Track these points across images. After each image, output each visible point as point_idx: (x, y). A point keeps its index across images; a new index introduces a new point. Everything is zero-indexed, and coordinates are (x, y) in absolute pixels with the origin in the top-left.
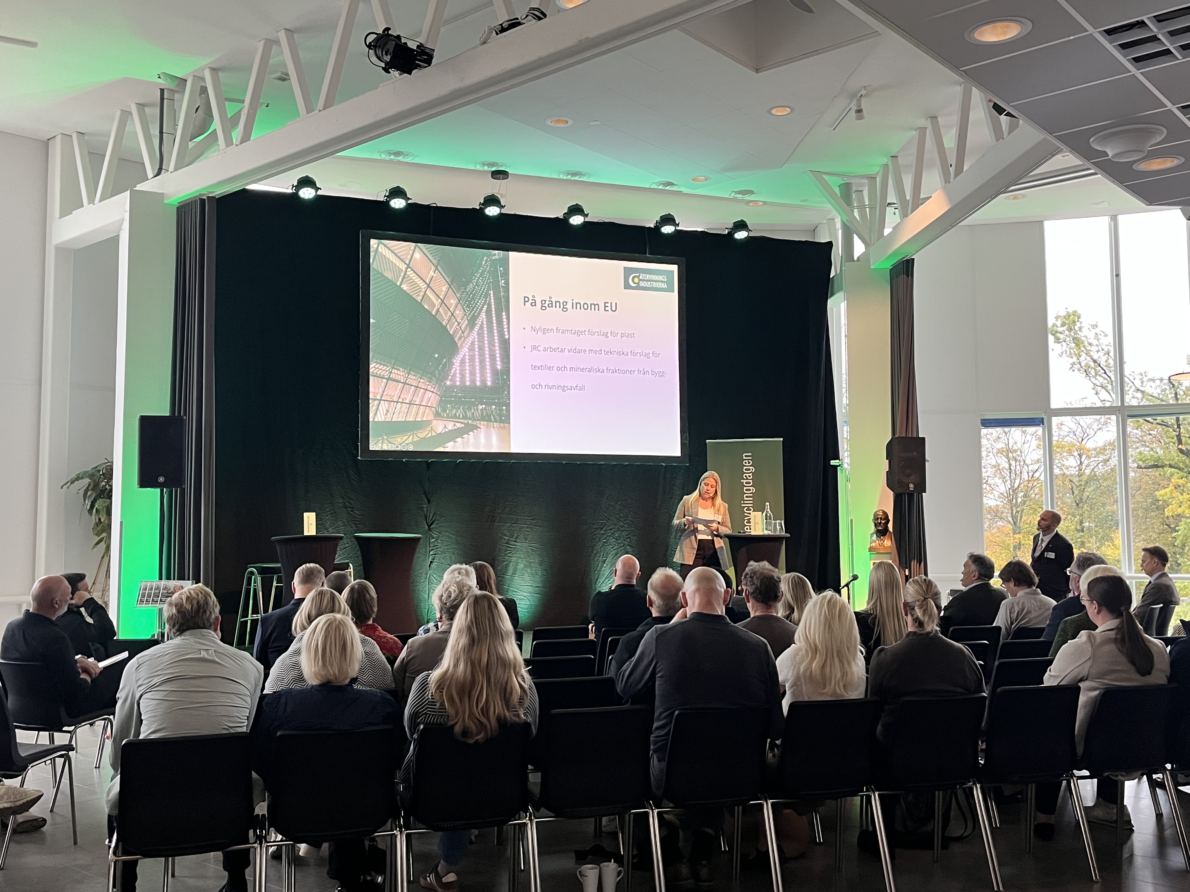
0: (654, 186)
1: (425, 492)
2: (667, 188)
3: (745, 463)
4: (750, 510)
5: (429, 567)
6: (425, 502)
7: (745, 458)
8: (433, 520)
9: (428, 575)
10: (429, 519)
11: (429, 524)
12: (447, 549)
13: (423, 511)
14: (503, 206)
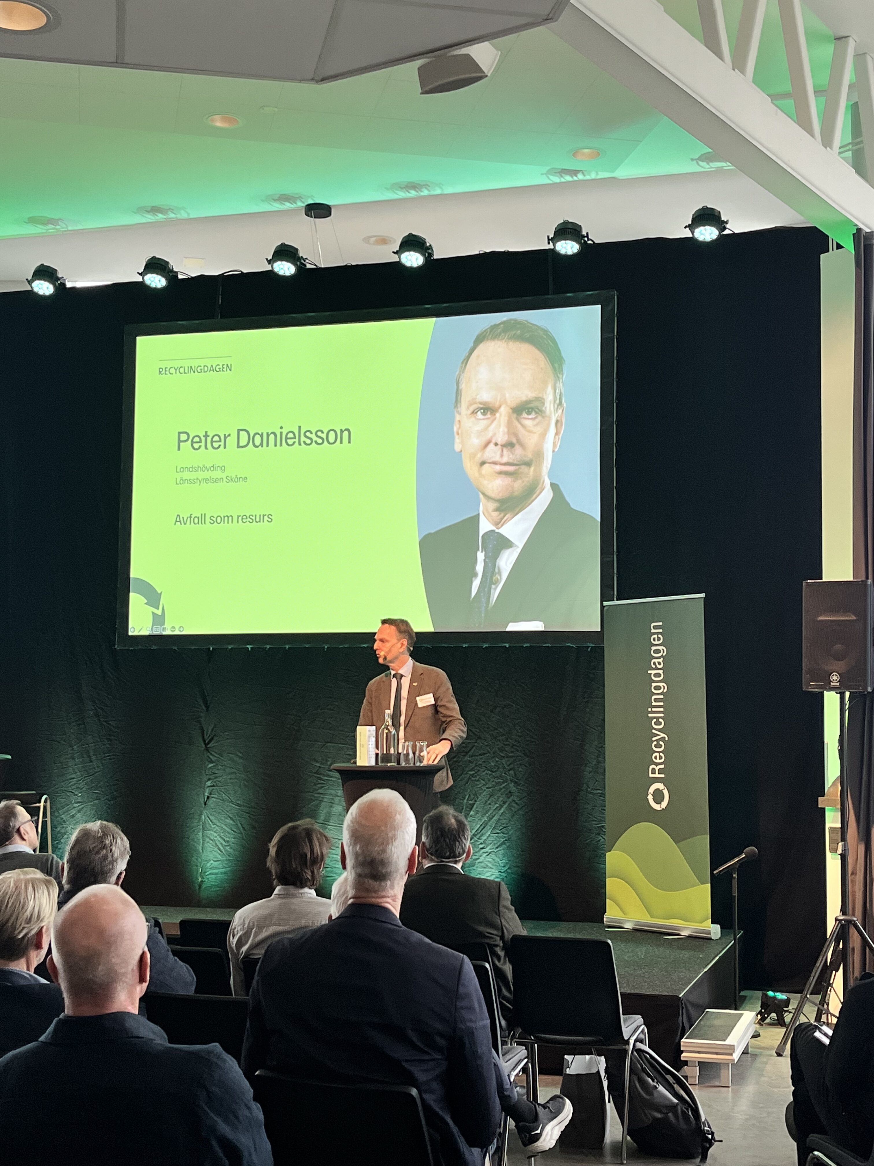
1: (203, 694)
2: (580, 178)
3: (654, 639)
4: (660, 724)
5: (205, 804)
6: (203, 709)
7: (653, 631)
8: (212, 735)
9: (203, 817)
10: (207, 734)
11: (207, 742)
12: (230, 779)
13: (200, 722)
14: (304, 257)
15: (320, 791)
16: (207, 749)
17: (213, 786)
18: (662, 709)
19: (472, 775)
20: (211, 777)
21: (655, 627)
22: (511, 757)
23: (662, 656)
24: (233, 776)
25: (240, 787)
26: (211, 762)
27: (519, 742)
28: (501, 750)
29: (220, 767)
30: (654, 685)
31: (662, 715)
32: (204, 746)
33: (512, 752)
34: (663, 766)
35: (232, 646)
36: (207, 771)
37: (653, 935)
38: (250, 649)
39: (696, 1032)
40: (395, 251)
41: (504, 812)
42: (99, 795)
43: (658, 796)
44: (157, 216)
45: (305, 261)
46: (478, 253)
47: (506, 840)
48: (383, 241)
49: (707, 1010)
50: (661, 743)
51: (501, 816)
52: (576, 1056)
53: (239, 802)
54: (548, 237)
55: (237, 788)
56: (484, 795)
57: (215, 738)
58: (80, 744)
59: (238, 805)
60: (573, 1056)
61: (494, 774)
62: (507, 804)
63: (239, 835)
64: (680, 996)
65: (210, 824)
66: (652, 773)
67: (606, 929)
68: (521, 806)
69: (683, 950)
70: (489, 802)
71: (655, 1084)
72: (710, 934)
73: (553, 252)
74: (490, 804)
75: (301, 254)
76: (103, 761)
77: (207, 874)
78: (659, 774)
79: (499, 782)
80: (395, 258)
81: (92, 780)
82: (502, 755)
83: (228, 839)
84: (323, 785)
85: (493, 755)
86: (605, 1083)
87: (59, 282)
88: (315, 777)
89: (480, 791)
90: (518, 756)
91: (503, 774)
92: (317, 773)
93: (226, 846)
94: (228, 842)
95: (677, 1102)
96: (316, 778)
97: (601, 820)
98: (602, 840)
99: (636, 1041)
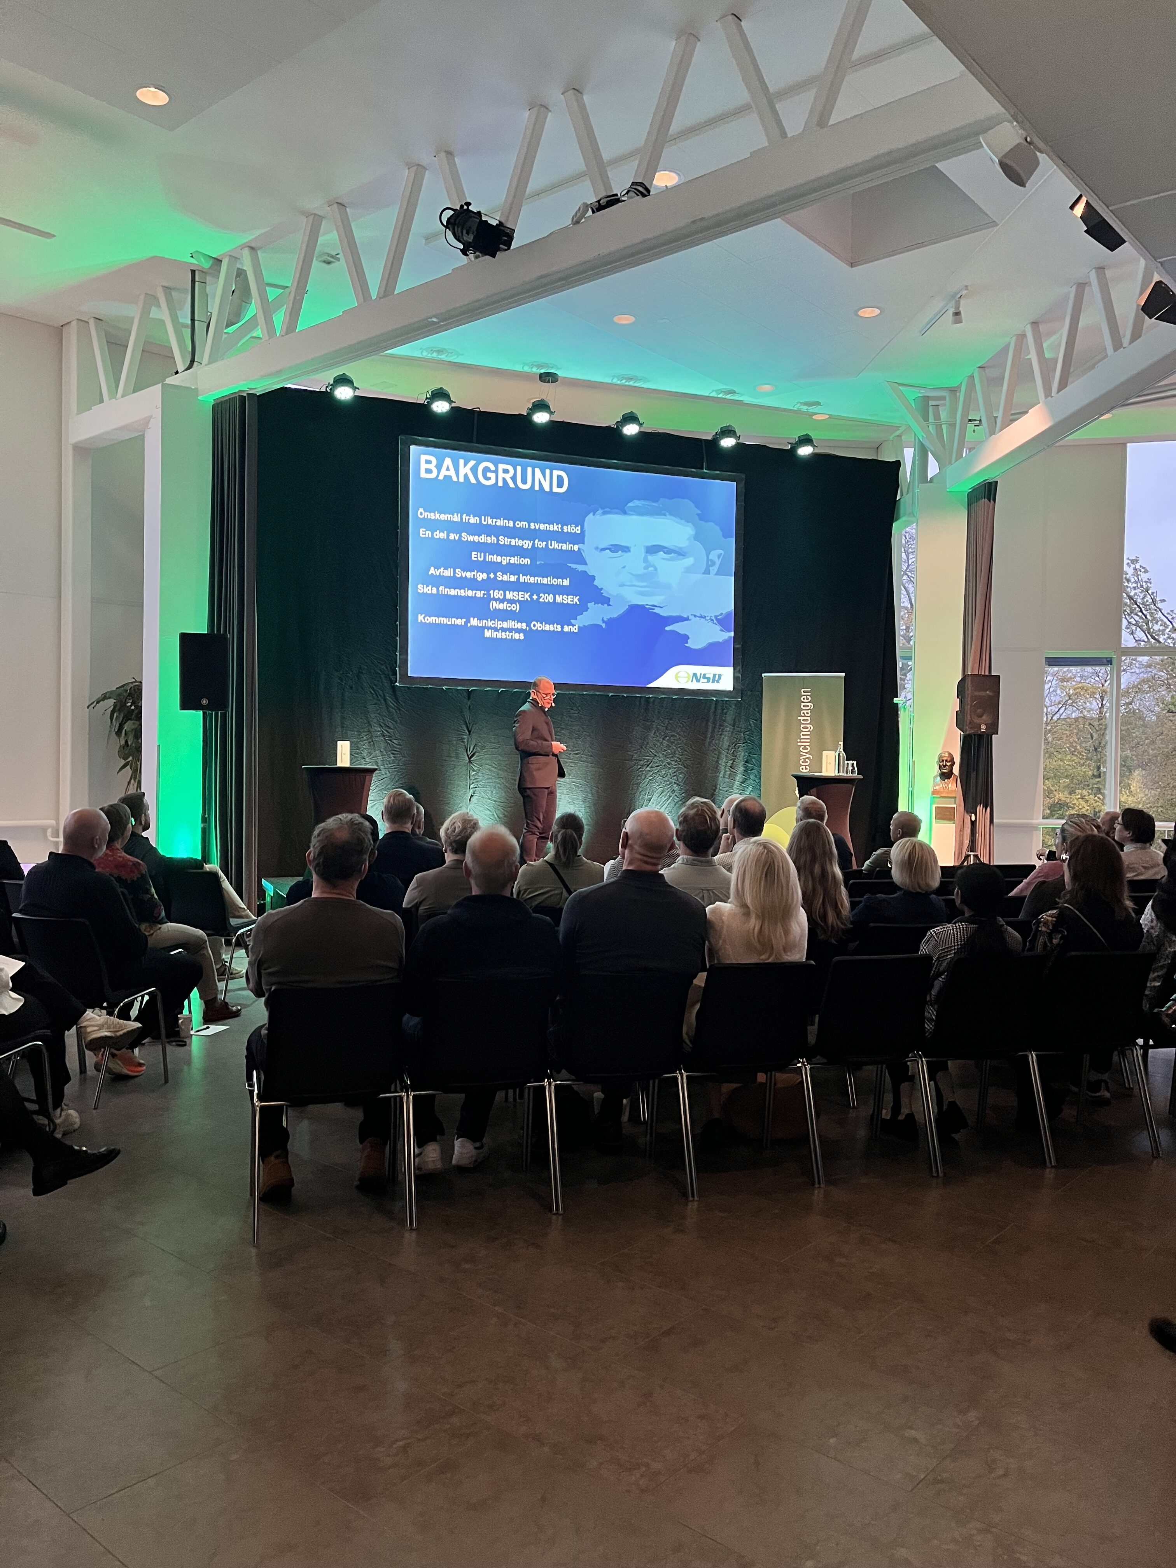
0: (714, 394)
1: (466, 722)
2: (728, 397)
3: (804, 699)
4: (807, 749)
5: (468, 800)
6: (466, 733)
7: (803, 694)
8: (474, 752)
10: (469, 751)
11: (470, 756)
12: (487, 783)
13: (464, 742)
16: (470, 762)
17: (475, 788)
18: (809, 741)
20: (474, 781)
21: (805, 692)
23: (810, 709)
24: (490, 780)
25: (495, 788)
26: (474, 771)
27: (680, 758)
28: (670, 763)
29: (480, 774)
30: (802, 726)
31: (809, 744)
32: (467, 758)
35: (489, 688)
36: (470, 777)
40: (619, 421)
44: (435, 355)
50: (807, 760)
53: (495, 799)
54: (714, 433)
55: (492, 789)
56: (658, 792)
57: (477, 754)
59: (494, 801)
61: (665, 779)
62: (671, 798)
70: (661, 796)
75: (552, 409)
82: (670, 767)
85: (664, 767)
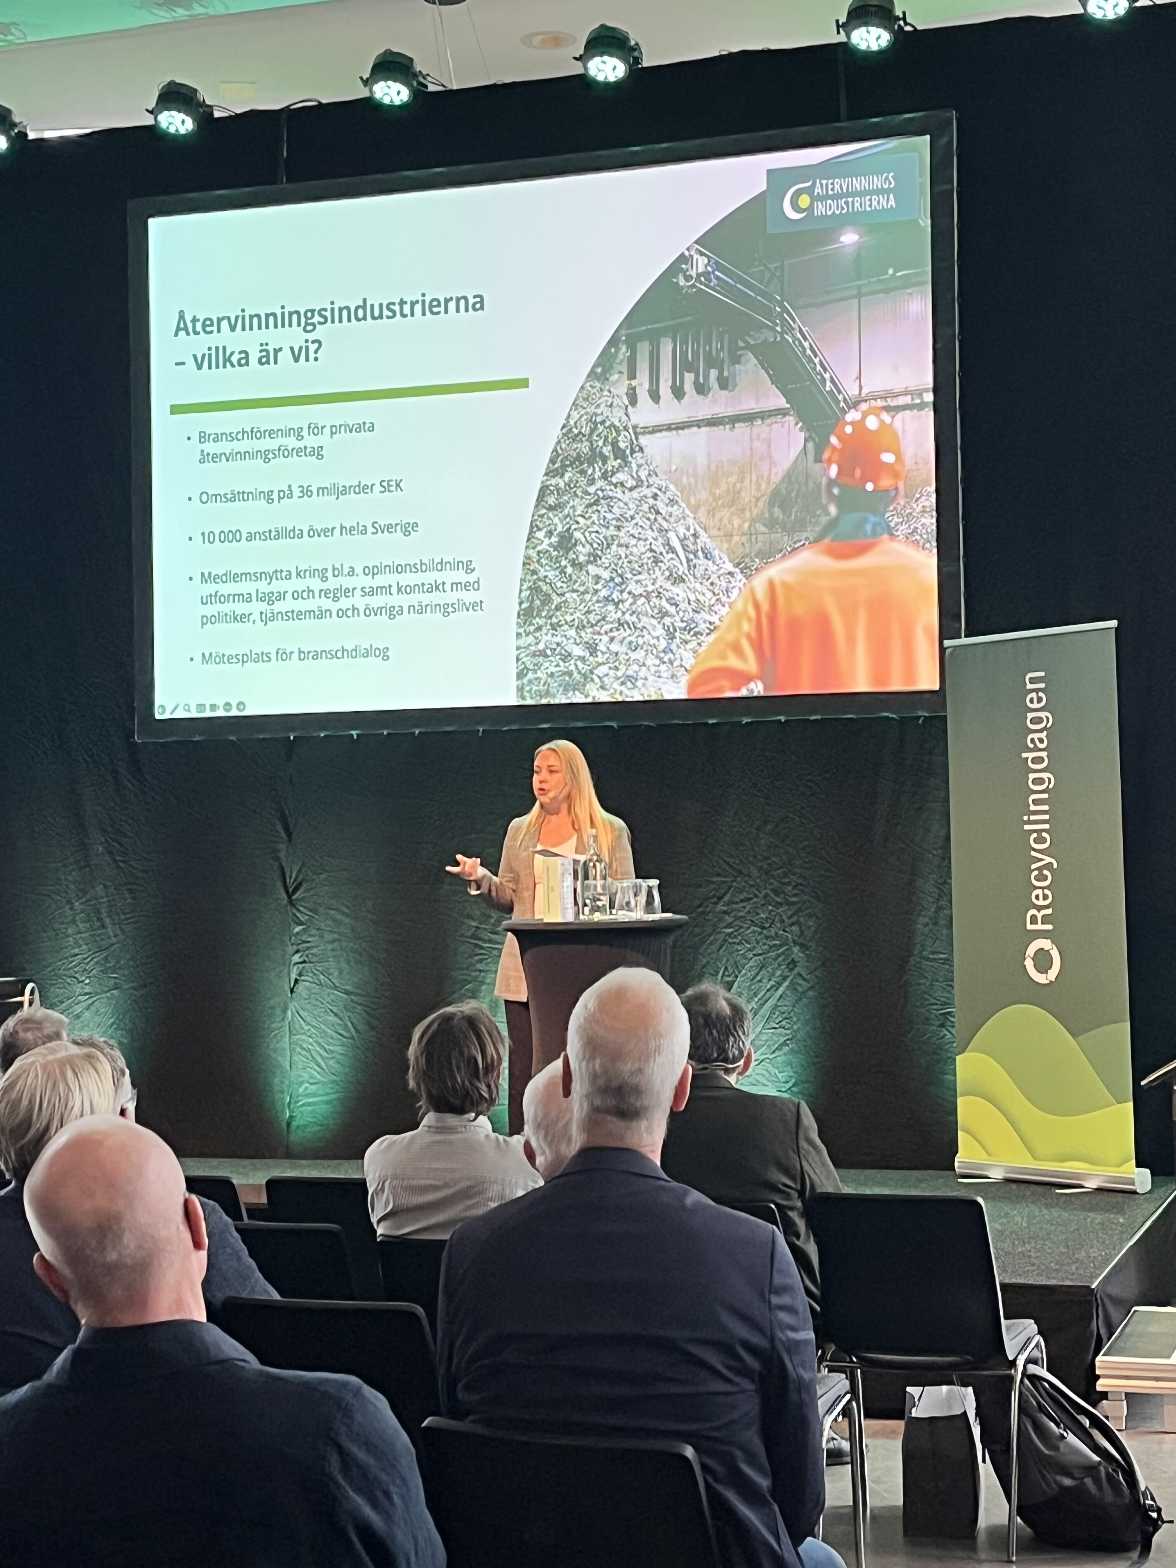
1: (282, 813)
3: (1032, 701)
4: (1044, 841)
5: (292, 991)
6: (282, 838)
7: (1029, 686)
8: (299, 880)
9: (289, 1013)
10: (290, 878)
11: (291, 890)
12: (333, 950)
13: (278, 859)
14: (424, 73)
15: (479, 966)
16: (291, 903)
17: (304, 962)
18: (1047, 817)
19: (730, 934)
20: (300, 947)
21: (1033, 681)
22: (794, 903)
23: (1045, 728)
24: (336, 945)
25: (348, 962)
26: (301, 923)
27: (804, 878)
28: (777, 892)
29: (314, 932)
30: (1032, 776)
31: (1047, 826)
32: (285, 896)
33: (795, 895)
34: (1049, 911)
35: (327, 733)
36: (293, 938)
37: (1040, 1189)
38: (355, 737)
39: (1121, 1344)
40: (578, 56)
41: (784, 993)
42: (117, 981)
43: (1043, 961)
44: (174, 11)
45: (425, 78)
46: (717, 54)
47: (788, 1040)
48: (556, 41)
49: (1135, 1308)
50: (1046, 872)
51: (779, 1000)
52: (926, 1388)
53: (348, 988)
54: (837, 21)
55: (343, 964)
56: (751, 967)
57: (305, 885)
58: (84, 900)
59: (347, 993)
60: (921, 1388)
61: (765, 932)
62: (788, 981)
63: (350, 1041)
64: (1093, 1287)
65: (300, 1025)
66: (1031, 923)
67: (960, 1180)
68: (812, 983)
69: (1090, 1210)
70: (758, 978)
71: (1062, 1431)
72: (1133, 1184)
73: (845, 48)
74: (760, 981)
75: (418, 67)
76: (124, 926)
77: (300, 1103)
78: (1042, 923)
79: (774, 945)
80: (577, 69)
81: (106, 958)
82: (779, 900)
83: (331, 1048)
84: (483, 957)
85: (763, 902)
86: (976, 1431)
87: (16, 131)
88: (470, 943)
89: (744, 961)
90: (805, 902)
91: (781, 932)
92: (474, 937)
93: (327, 1058)
94: (332, 1052)
95: (1098, 1459)
96: (472, 946)
97: (946, 1004)
98: (949, 1036)
99: (1029, 1361)
